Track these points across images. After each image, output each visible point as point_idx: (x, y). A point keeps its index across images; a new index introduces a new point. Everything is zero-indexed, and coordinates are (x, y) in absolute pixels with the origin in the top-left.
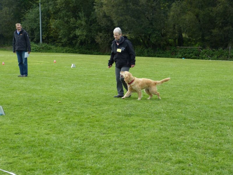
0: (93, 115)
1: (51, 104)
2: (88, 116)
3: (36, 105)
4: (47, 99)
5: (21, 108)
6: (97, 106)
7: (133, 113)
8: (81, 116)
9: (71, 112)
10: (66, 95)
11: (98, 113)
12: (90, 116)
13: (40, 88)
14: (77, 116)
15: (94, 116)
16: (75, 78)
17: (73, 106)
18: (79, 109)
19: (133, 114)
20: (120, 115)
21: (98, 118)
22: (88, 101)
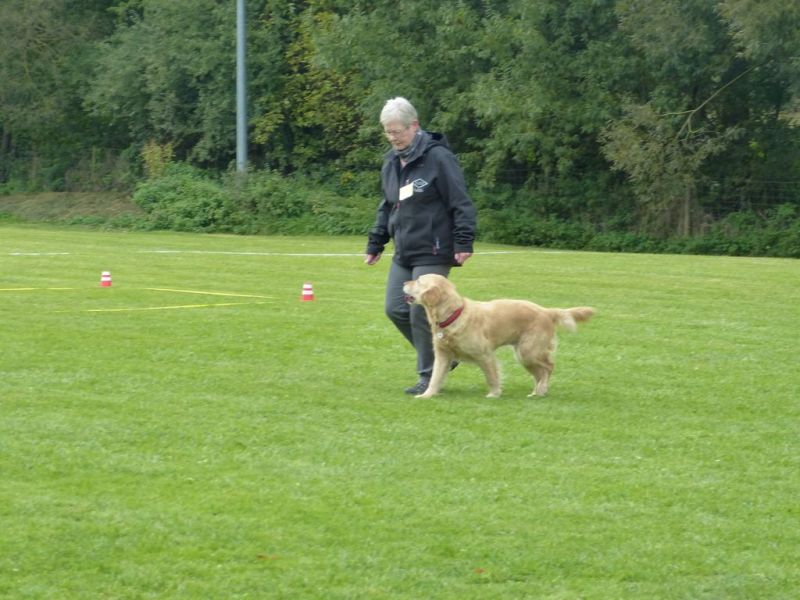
1: (204, 567)
3: (103, 570)
6: (504, 581)
13: (161, 467)
17: (339, 582)
22: (450, 553)
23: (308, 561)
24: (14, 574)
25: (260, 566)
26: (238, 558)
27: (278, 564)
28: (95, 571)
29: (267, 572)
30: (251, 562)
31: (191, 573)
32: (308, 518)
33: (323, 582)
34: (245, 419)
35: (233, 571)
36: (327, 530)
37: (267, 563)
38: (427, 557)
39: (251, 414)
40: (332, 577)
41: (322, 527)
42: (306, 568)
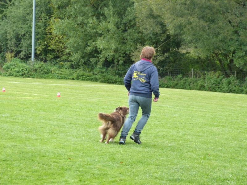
0: (121, 178)
1: (57, 160)
2: (114, 179)
3: (33, 160)
4: (49, 153)
5: (11, 165)
6: (128, 165)
7: (184, 178)
8: (102, 179)
9: (86, 173)
10: (79, 148)
11: (129, 176)
12: (117, 179)
13: (37, 137)
14: (96, 178)
15: (123, 179)
16: (94, 123)
17: (90, 164)
18: (99, 169)
19: (183, 180)
20: (162, 180)
21: (128, 182)
22: (114, 159)
23: (81, 160)
24: (12, 161)
25: (70, 161)
26: (64, 159)
27: (74, 160)
28: (31, 161)
29: (72, 162)
30: (68, 160)
31: (54, 162)
32: (78, 150)
33: (86, 164)
34: (53, 127)
35: (64, 161)
36: (83, 153)
37: (71, 160)
38: (108, 159)
39: (54, 125)
40: (88, 163)
41: (82, 152)
42: (81, 161)
